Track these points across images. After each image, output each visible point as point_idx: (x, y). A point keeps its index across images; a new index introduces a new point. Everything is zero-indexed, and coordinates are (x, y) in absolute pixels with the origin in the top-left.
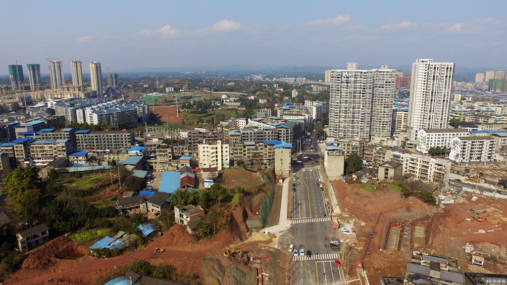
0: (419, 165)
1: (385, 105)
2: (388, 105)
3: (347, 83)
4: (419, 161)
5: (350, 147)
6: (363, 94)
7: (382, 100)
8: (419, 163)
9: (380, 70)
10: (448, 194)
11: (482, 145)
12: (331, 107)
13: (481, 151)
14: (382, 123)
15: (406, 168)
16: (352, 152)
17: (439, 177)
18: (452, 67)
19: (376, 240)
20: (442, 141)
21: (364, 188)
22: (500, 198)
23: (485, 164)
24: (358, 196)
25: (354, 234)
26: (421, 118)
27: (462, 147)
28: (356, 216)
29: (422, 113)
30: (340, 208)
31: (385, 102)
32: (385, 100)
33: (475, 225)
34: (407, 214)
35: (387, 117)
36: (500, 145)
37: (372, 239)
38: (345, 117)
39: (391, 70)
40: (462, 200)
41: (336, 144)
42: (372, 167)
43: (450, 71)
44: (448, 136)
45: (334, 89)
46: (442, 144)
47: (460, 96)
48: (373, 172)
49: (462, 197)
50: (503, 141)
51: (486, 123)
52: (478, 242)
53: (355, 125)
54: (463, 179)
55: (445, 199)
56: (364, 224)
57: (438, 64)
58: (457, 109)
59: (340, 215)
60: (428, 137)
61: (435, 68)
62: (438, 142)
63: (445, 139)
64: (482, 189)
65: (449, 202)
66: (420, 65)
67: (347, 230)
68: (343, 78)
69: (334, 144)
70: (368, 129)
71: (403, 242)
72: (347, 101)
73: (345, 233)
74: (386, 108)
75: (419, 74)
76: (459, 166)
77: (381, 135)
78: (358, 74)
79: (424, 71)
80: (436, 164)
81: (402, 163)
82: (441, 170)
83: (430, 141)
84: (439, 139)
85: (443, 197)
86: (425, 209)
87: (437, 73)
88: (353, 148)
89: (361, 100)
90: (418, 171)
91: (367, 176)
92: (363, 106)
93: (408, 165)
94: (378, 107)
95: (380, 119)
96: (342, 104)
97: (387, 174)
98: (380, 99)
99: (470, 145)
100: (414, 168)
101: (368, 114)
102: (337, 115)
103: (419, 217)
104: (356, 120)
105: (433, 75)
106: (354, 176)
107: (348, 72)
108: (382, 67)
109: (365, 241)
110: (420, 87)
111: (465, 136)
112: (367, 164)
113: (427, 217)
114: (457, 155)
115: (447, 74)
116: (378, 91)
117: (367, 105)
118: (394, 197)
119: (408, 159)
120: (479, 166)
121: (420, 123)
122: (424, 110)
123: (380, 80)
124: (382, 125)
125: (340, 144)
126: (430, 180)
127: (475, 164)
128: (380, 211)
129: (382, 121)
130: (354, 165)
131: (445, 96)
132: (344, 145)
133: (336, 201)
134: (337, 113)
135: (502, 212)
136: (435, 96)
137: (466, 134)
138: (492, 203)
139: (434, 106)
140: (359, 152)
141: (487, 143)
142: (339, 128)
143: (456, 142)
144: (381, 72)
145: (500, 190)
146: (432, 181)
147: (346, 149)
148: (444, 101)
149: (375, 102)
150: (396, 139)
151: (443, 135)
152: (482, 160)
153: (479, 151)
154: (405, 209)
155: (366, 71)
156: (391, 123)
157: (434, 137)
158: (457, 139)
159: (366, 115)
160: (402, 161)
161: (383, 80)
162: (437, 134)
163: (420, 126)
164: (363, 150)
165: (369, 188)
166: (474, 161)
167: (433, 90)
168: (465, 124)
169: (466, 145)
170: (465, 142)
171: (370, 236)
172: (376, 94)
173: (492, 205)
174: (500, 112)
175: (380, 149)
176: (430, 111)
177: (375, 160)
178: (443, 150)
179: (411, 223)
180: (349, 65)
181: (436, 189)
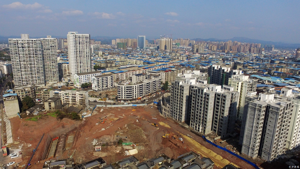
0: (70, 97)
1: (52, 61)
2: (54, 61)
3: (23, 48)
4: (70, 94)
5: (24, 92)
6: (36, 55)
7: (50, 58)
8: (70, 96)
9: (46, 39)
10: (89, 111)
11: (107, 79)
12: (13, 65)
13: (107, 82)
14: (52, 72)
15: (64, 100)
16: (26, 95)
17: (82, 102)
18: (89, 36)
19: (37, 156)
20: (88, 79)
21: (30, 120)
22: (114, 107)
23: (110, 89)
24: (27, 126)
25: (21, 156)
26: (76, 67)
27: (97, 81)
28: (25, 141)
29: (75, 64)
30: (13, 138)
31: (52, 59)
32: (52, 58)
33: (100, 126)
34: (62, 130)
35: (55, 69)
36: (115, 78)
37: (34, 155)
38: (25, 71)
39: (53, 39)
40: (95, 113)
41: (12, 92)
42: (42, 103)
43: (88, 39)
44: (91, 76)
45: (13, 52)
46: (88, 81)
47: (101, 52)
48: (42, 107)
49: (96, 111)
50: (117, 76)
51: (111, 67)
52: (100, 137)
53: (34, 75)
54: (98, 100)
55: (86, 114)
56: (31, 145)
57: (80, 35)
58: (98, 59)
59: (12, 144)
60: (80, 78)
61: (79, 37)
62: (86, 80)
63: (89, 78)
64: (106, 104)
65: (88, 116)
66: (70, 36)
67: (15, 154)
68: (19, 45)
69: (10, 92)
70: (43, 78)
71: (58, 150)
72: (25, 60)
73: (12, 157)
74: (53, 63)
75: (70, 41)
76: (97, 92)
77: (53, 80)
78: (30, 41)
79: (73, 39)
80: (80, 95)
81: (60, 97)
82: (82, 97)
83: (81, 80)
84: (86, 79)
85: (85, 113)
86: (74, 124)
87: (81, 40)
88: (26, 93)
89: (35, 59)
90: (70, 100)
91: (37, 110)
92: (37, 63)
93: (64, 98)
94: (48, 63)
95: (51, 70)
96: (21, 63)
97: (50, 106)
98: (49, 57)
99: (101, 80)
100: (68, 99)
101: (41, 67)
102: (19, 70)
103: (70, 130)
104: (33, 72)
105: (78, 41)
106: (28, 112)
107: (22, 41)
108: (47, 37)
109: (28, 159)
110: (72, 49)
111: (100, 75)
112: (39, 101)
113: (76, 128)
114: (96, 87)
115: (86, 40)
116: (46, 52)
117: (40, 62)
118: (52, 121)
119: (63, 94)
120: (108, 90)
121: (76, 70)
122: (77, 62)
123: (46, 45)
124: (52, 74)
125: (16, 91)
126: (78, 104)
127: (106, 90)
128: (43, 133)
129: (52, 71)
130: (27, 104)
131: (87, 53)
132: (19, 91)
133: (11, 133)
134: (19, 69)
135: (114, 115)
136: (81, 53)
137: (100, 74)
138: (110, 111)
139: (82, 59)
140: (31, 95)
141: (109, 77)
142: (22, 79)
143: (94, 79)
144: (46, 40)
145: (115, 102)
146: (79, 105)
147: (21, 94)
148: (87, 56)
149: (46, 59)
150: (63, 81)
151: (88, 76)
152: (109, 87)
153: (106, 83)
154: (61, 127)
155: (35, 39)
156: (58, 72)
157: (83, 77)
158: (94, 77)
159: (40, 68)
160: (61, 96)
161: (49, 45)
162: (84, 75)
163: (76, 72)
164: (35, 93)
165: (34, 119)
166: (105, 88)
167: (80, 50)
168: (100, 68)
169: (99, 80)
170: (99, 79)
171: (33, 154)
172: (45, 54)
173: (110, 112)
174: (119, 60)
175: (46, 90)
176: (80, 62)
177: (44, 98)
178: (89, 84)
179: (65, 135)
180: (23, 35)
181: (82, 109)
